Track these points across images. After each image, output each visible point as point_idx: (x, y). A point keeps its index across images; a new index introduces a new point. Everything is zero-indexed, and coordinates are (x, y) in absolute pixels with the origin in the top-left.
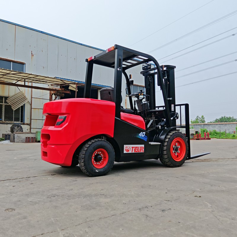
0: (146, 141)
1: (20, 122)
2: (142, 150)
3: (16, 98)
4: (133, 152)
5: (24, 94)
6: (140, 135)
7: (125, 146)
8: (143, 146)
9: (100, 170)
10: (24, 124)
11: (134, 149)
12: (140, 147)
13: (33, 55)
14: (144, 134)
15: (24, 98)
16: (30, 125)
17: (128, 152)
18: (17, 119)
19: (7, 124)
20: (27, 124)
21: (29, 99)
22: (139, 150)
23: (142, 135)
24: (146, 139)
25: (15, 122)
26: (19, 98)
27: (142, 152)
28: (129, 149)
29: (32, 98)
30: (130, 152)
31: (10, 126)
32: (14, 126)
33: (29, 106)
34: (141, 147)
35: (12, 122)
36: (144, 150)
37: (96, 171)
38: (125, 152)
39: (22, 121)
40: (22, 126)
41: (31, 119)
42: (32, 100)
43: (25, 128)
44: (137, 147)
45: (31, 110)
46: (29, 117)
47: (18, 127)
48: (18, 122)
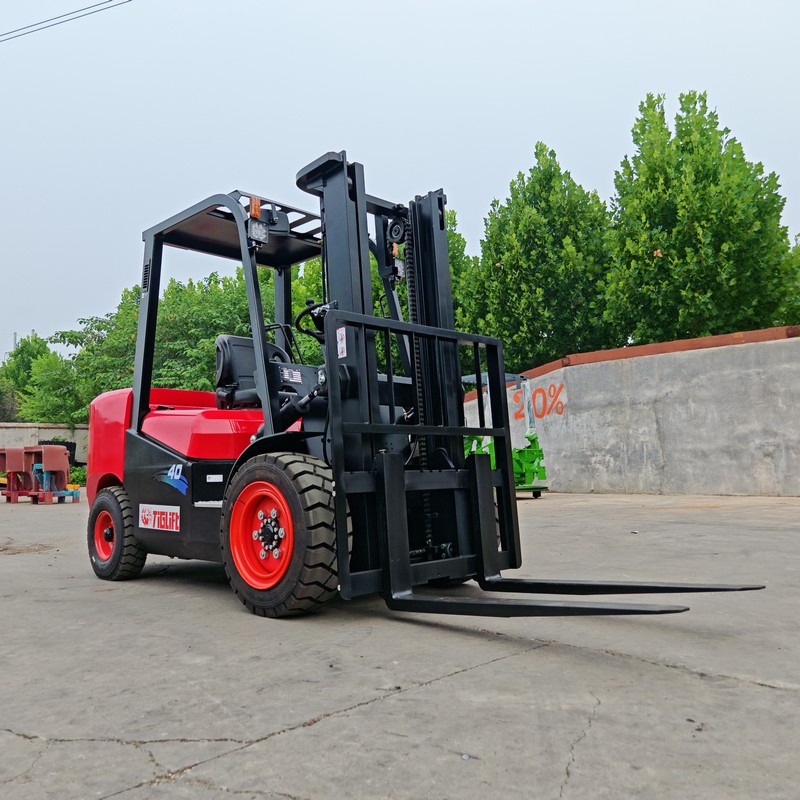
0: (184, 494)
2: (175, 523)
6: (169, 473)
7: (141, 507)
11: (157, 517)
12: (170, 514)
14: (178, 471)
17: (147, 527)
22: (168, 524)
23: (174, 474)
24: (183, 489)
27: (174, 530)
28: (148, 516)
30: (151, 525)
34: (173, 514)
36: (179, 525)
38: (141, 524)
44: (164, 513)
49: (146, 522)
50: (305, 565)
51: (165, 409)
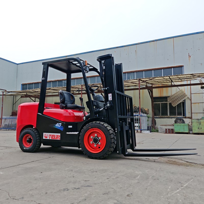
0: (62, 130)
1: (182, 116)
2: (58, 138)
3: (176, 97)
4: (51, 139)
5: (183, 91)
6: (56, 125)
7: (44, 134)
8: (59, 134)
9: (27, 148)
10: (186, 118)
11: (51, 136)
12: (56, 135)
13: (190, 56)
14: (60, 125)
15: (184, 95)
16: (191, 118)
17: (46, 139)
18: (180, 114)
19: (172, 118)
20: (189, 118)
21: (189, 95)
22: (56, 138)
23: (58, 125)
24: (62, 129)
25: (178, 116)
26: (179, 96)
27: (58, 139)
28: (47, 136)
29: (191, 94)
30: (48, 138)
31: (174, 119)
32: (177, 120)
33: (189, 101)
34: (58, 135)
35: (176, 116)
36: (60, 138)
37: (24, 148)
38: (44, 138)
39: (184, 115)
40: (184, 119)
41: (192, 113)
42: (191, 96)
43: (187, 121)
44: (54, 135)
45: (191, 104)
46: (190, 111)
47: (180, 120)
48: (180, 116)
49: (47, 137)
50: (108, 151)
51: (49, 108)
